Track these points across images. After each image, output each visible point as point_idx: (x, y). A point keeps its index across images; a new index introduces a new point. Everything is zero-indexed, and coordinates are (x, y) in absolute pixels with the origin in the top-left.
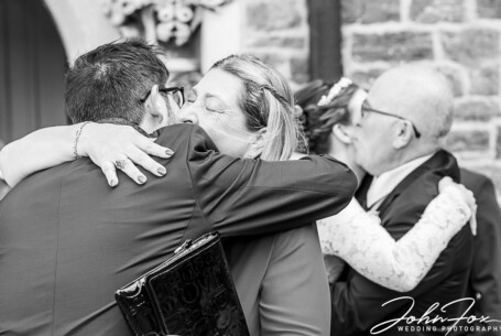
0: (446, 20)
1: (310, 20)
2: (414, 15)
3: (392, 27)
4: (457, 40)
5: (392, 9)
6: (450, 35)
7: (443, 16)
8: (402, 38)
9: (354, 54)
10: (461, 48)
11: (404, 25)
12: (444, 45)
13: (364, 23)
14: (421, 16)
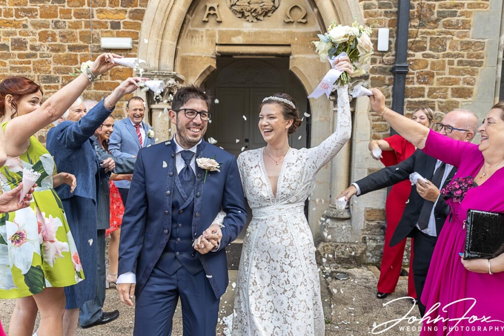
0: (440, 97)
1: (393, 96)
2: (429, 96)
3: (421, 99)
4: (443, 104)
5: (422, 93)
6: (441, 102)
7: (440, 96)
8: (425, 103)
9: (407, 108)
10: (445, 107)
11: (426, 98)
12: (439, 106)
13: (411, 98)
14: (432, 96)
